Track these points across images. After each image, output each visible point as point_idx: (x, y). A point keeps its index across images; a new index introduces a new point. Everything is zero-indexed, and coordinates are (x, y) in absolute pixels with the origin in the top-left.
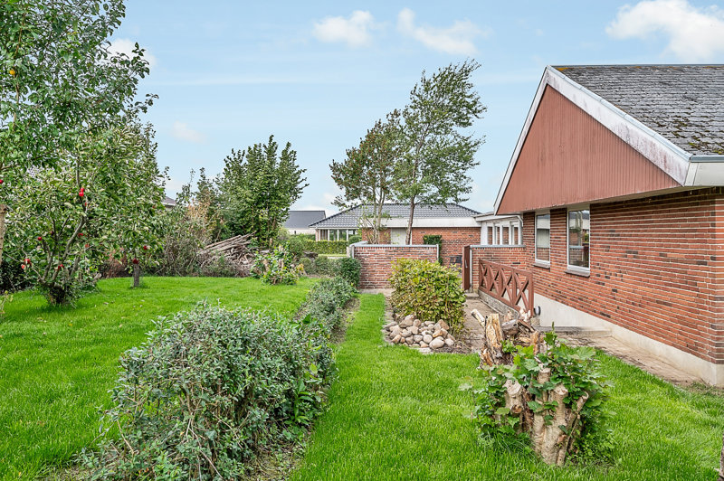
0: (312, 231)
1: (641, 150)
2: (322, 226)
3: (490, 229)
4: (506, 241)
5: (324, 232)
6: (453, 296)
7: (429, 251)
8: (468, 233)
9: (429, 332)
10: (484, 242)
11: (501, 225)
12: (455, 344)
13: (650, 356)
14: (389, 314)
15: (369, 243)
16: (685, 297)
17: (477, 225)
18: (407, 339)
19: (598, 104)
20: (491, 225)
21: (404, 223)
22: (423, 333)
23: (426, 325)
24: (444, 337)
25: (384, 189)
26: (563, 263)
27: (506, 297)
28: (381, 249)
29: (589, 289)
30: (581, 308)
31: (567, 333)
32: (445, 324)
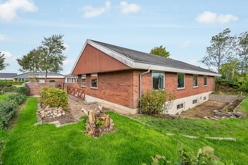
0: (12, 79)
1: (117, 59)
2: (16, 77)
3: (68, 79)
4: (72, 81)
5: (16, 79)
6: (64, 98)
7: (52, 84)
8: (62, 80)
9: (56, 112)
10: (66, 81)
11: (71, 78)
12: (66, 114)
13: (115, 107)
14: (39, 104)
15: (32, 82)
16: (125, 94)
17: (64, 78)
18: (48, 116)
19: (104, 48)
20: (68, 78)
21: (44, 77)
22: (54, 112)
23: (55, 109)
24: (62, 112)
25: (37, 68)
26: (90, 86)
27: (76, 95)
28: (36, 84)
29: (97, 92)
30: (95, 97)
31: (94, 104)
32: (61, 108)
